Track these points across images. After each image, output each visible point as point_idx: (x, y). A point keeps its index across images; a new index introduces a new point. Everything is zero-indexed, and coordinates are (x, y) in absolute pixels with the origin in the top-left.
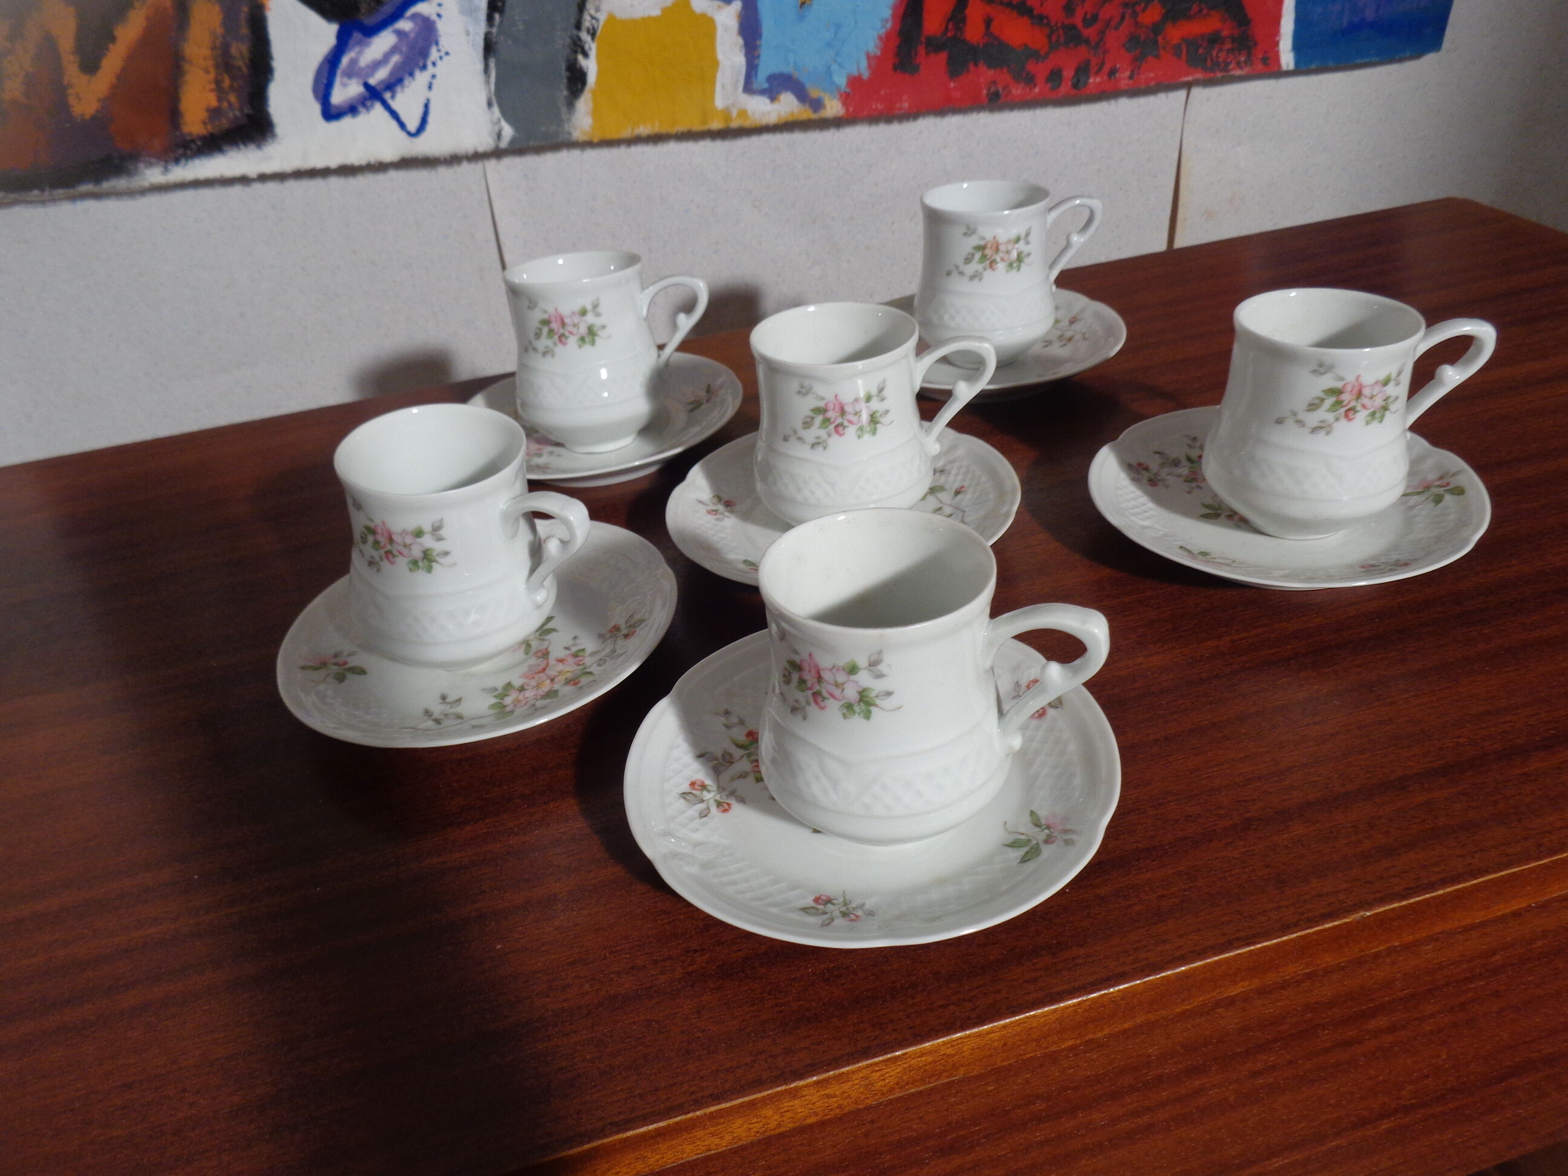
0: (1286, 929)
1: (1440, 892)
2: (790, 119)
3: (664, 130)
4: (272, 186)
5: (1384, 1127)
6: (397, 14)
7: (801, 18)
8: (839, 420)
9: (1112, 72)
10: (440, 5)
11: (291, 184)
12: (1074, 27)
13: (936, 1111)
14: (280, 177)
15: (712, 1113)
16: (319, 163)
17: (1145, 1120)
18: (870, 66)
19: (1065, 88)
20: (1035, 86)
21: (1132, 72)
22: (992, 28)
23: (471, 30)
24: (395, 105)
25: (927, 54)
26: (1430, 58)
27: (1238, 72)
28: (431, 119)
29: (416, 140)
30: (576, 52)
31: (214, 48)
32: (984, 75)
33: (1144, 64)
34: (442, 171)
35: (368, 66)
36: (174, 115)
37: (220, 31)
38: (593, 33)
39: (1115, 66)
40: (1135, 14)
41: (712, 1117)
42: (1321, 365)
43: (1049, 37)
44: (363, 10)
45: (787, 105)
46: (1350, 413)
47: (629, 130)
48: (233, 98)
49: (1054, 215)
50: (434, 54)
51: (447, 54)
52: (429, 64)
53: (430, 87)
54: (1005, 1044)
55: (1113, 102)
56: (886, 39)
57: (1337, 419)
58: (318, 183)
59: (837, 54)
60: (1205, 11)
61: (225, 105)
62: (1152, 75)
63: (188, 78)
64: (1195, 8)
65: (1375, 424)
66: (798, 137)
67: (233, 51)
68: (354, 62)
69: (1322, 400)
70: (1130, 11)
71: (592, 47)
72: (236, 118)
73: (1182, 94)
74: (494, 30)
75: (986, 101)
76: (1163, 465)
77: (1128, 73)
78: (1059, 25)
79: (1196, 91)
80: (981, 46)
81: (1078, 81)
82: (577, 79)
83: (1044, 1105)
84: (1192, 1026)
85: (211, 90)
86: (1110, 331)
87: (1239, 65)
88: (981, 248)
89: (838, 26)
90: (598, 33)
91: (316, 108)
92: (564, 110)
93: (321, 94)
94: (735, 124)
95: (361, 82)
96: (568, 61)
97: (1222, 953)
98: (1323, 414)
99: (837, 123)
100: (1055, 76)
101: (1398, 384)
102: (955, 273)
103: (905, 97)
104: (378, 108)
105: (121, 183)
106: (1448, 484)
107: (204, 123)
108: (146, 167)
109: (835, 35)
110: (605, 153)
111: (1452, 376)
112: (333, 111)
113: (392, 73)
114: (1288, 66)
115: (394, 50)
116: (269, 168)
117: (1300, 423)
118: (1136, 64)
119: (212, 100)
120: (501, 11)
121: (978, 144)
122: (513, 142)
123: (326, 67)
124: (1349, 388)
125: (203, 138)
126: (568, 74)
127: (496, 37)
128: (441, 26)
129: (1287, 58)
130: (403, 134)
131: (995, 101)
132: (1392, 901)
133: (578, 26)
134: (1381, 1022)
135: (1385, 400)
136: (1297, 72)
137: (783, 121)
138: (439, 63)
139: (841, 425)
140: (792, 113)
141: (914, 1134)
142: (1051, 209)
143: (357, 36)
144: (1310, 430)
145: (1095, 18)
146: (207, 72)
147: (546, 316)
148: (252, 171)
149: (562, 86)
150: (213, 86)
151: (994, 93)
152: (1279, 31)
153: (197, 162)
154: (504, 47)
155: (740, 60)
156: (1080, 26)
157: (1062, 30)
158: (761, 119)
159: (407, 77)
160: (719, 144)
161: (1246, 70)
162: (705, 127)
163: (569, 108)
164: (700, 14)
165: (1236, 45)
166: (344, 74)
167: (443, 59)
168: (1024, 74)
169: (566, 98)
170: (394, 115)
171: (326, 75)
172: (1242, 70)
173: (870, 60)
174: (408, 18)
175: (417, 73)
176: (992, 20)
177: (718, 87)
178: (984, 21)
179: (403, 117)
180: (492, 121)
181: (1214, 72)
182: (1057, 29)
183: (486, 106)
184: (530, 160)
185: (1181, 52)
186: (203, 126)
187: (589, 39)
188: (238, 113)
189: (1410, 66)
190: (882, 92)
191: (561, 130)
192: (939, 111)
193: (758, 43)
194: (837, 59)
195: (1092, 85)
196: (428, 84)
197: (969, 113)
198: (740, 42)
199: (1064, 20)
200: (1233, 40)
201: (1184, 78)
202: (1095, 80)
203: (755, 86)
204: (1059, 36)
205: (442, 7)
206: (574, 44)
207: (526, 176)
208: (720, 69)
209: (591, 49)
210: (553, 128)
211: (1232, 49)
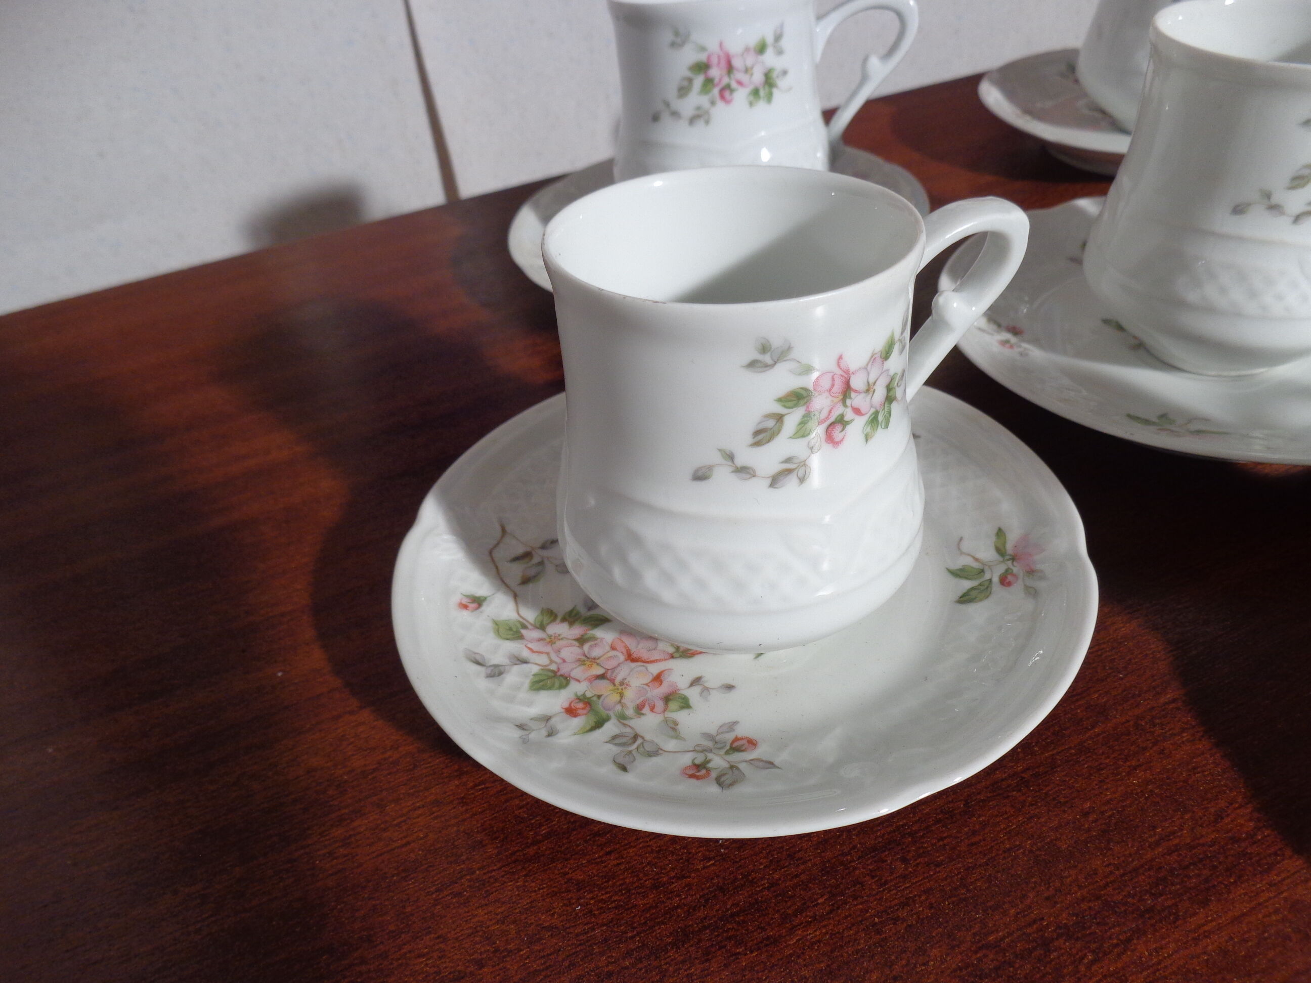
147: (703, 57)
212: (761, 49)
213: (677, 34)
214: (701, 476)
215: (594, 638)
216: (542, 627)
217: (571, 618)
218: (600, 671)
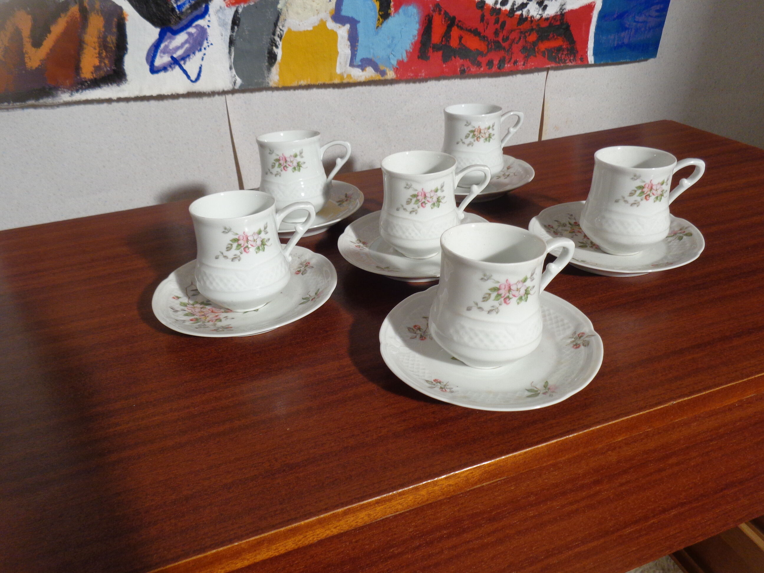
0: (641, 410)
1: (704, 393)
2: (371, 79)
3: (313, 83)
4: (122, 104)
5: (672, 514)
6: (189, 25)
7: (377, 33)
8: (423, 200)
9: (515, 62)
10: (209, 21)
11: (132, 104)
12: (498, 42)
13: (489, 499)
14: (127, 100)
15: (400, 492)
16: (148, 94)
17: (574, 507)
18: (407, 56)
19: (495, 69)
20: (481, 67)
21: (524, 62)
22: (462, 42)
23: (223, 34)
24: (185, 67)
25: (433, 51)
26: (651, 61)
27: (570, 64)
28: (202, 74)
29: (194, 84)
30: (272, 46)
31: (99, 38)
32: (459, 62)
33: (529, 59)
34: (205, 99)
35: (173, 49)
36: (77, 69)
37: (103, 29)
38: (281, 37)
39: (517, 60)
40: (525, 37)
41: (400, 494)
42: (635, 176)
43: (488, 46)
44: (172, 22)
45: (369, 73)
46: (647, 197)
47: (296, 82)
48: (107, 61)
49: (503, 119)
50: (205, 44)
51: (212, 44)
52: (203, 49)
53: (202, 59)
54: (525, 462)
55: (514, 76)
56: (415, 45)
57: (642, 200)
58: (145, 103)
59: (393, 50)
60: (555, 37)
61: (103, 65)
62: (533, 64)
63: (85, 51)
64: (551, 36)
65: (658, 202)
66: (373, 88)
67: (109, 39)
68: (167, 47)
69: (636, 191)
70: (523, 35)
71: (280, 44)
72: (107, 70)
73: (545, 73)
74: (234, 34)
75: (460, 74)
76: (559, 226)
77: (522, 63)
78: (492, 41)
79: (551, 72)
80: (457, 49)
81: (500, 66)
82: (272, 58)
83: (534, 498)
84: (598, 460)
85: (97, 57)
86: (527, 172)
87: (570, 61)
88: (473, 131)
89: (393, 38)
90: (283, 38)
91: (147, 67)
92: (266, 72)
93: (150, 60)
94: (345, 81)
95: (170, 56)
96: (269, 49)
97: (616, 419)
98: (636, 198)
99: (392, 82)
100: (490, 63)
101: (667, 185)
102: (461, 143)
103: (423, 71)
104: (177, 68)
105: (49, 100)
106: (684, 232)
107: (92, 73)
108: (62, 93)
109: (392, 42)
110: (283, 93)
111: (687, 183)
112: (155, 69)
113: (184, 52)
114: (591, 61)
115: (186, 42)
116: (122, 95)
117: (626, 202)
118: (526, 59)
119: (97, 63)
120: (238, 25)
121: (455, 93)
122: (241, 86)
123: (153, 49)
124: (647, 186)
125: (91, 80)
126: (268, 55)
127: (235, 37)
128: (209, 31)
129: (591, 59)
130: (189, 81)
131: (463, 74)
132: (684, 397)
133: (274, 34)
134: (673, 460)
135: (662, 192)
136: (595, 65)
137: (367, 80)
138: (207, 48)
139: (424, 202)
140: (372, 76)
141: (478, 511)
142: (503, 115)
143: (169, 34)
144: (630, 205)
145: (507, 38)
146: (95, 49)
147: (278, 157)
148: (114, 96)
149: (265, 61)
150: (98, 55)
151: (463, 70)
152: (587, 47)
153: (87, 91)
154: (239, 42)
155: (348, 52)
156: (501, 41)
157: (493, 43)
158: (357, 79)
159: (192, 54)
160: (336, 91)
161: (574, 63)
162: (332, 82)
163: (268, 71)
164: (330, 30)
165: (569, 52)
166: (162, 52)
167: (210, 47)
168: (476, 62)
169: (267, 66)
170: (185, 72)
171: (153, 52)
172: (572, 63)
173: (408, 53)
174: (194, 27)
175: (197, 53)
176: (462, 37)
177: (338, 64)
178: (459, 38)
179: (189, 73)
180: (231, 76)
181: (560, 63)
182: (491, 42)
183: (229, 69)
184: (247, 95)
185: (545, 54)
186: (91, 74)
187: (279, 40)
188: (109, 69)
189: (643, 64)
190: (413, 68)
191: (264, 81)
192: (438, 78)
193: (357, 44)
194: (392, 52)
195: (506, 68)
196: (202, 58)
197: (451, 79)
198: (349, 43)
199: (494, 38)
200: (568, 50)
201: (546, 66)
202: (507, 66)
203: (355, 64)
204: (492, 45)
205: (210, 22)
206: (272, 42)
207: (245, 103)
208: (339, 55)
209: (279, 45)
210: (260, 80)
211: (568, 54)
212: (296, 156)
213: (270, 151)
214: (217, 258)
215: (205, 308)
216: (193, 305)
217: (202, 303)
218: (203, 314)
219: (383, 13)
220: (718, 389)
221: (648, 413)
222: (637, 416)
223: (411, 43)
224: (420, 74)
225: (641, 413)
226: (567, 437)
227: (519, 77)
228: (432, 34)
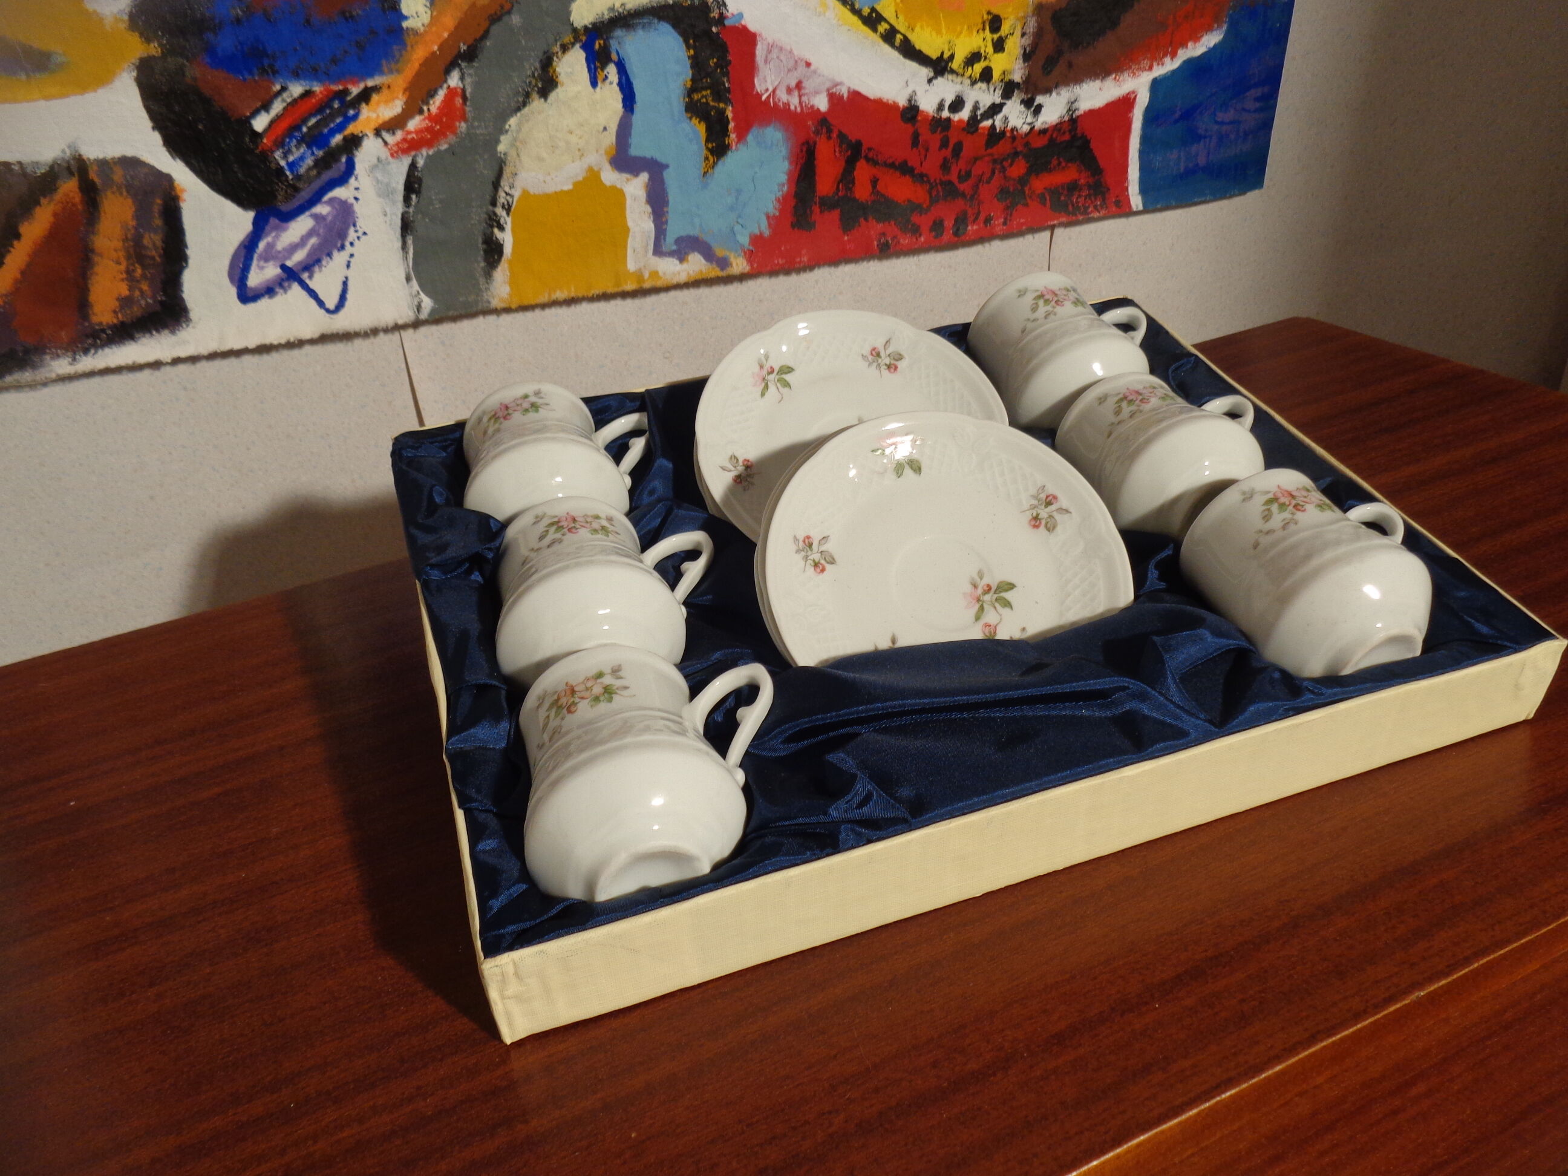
0: (1358, 1017)
1: (1476, 965)
2: (700, 277)
3: (579, 294)
4: (184, 369)
6: (315, 199)
7: (705, 186)
9: (988, 220)
10: (357, 189)
11: (203, 365)
12: (950, 182)
14: (193, 359)
16: (237, 345)
18: (770, 225)
19: (947, 236)
20: (920, 235)
21: (1005, 219)
22: (878, 187)
23: (388, 210)
24: (312, 284)
25: (821, 212)
26: (1253, 196)
27: (1096, 215)
28: (349, 296)
29: (332, 316)
30: (492, 227)
31: (125, 240)
32: (874, 228)
33: (1014, 211)
34: (359, 344)
35: (284, 249)
36: (83, 306)
37: (132, 223)
38: (508, 209)
39: (990, 215)
40: (1003, 170)
43: (930, 193)
44: (279, 197)
45: (696, 264)
47: (547, 296)
48: (145, 287)
50: (352, 235)
51: (365, 234)
52: (347, 244)
53: (348, 266)
55: (987, 245)
56: (783, 201)
58: (233, 361)
59: (739, 216)
60: (1063, 164)
61: (137, 293)
62: (1022, 221)
63: (98, 269)
64: (1055, 162)
66: (704, 292)
67: (146, 241)
68: (270, 246)
70: (998, 166)
71: (508, 221)
72: (147, 304)
73: (1047, 234)
74: (411, 210)
75: (878, 251)
77: (1002, 220)
78: (938, 181)
79: (1058, 232)
80: (869, 203)
81: (958, 229)
82: (493, 252)
85: (123, 280)
87: (1096, 208)
89: (739, 192)
90: (512, 209)
91: (233, 291)
92: (482, 280)
93: (237, 277)
94: (647, 285)
95: (279, 263)
96: (484, 235)
97: (1309, 1047)
99: (742, 278)
100: (937, 226)
103: (804, 252)
104: (296, 287)
105: (27, 376)
107: (115, 312)
108: (52, 359)
109: (737, 199)
110: (520, 317)
112: (250, 294)
113: (309, 255)
114: (1137, 206)
115: (311, 233)
116: (183, 353)
118: (1008, 211)
119: (124, 290)
120: (418, 193)
121: (870, 288)
122: (433, 311)
123: (243, 252)
125: (113, 327)
126: (484, 246)
127: (413, 216)
128: (357, 208)
129: (1136, 200)
130: (323, 311)
131: (885, 251)
132: (1439, 979)
133: (494, 203)
136: (1146, 211)
137: (692, 279)
138: (356, 242)
140: (701, 272)
143: (273, 221)
145: (968, 174)
146: (118, 263)
148: (166, 356)
149: (480, 259)
150: (124, 276)
151: (884, 243)
152: (1127, 178)
153: (107, 350)
154: (421, 224)
155: (649, 226)
156: (956, 181)
157: (941, 185)
158: (672, 279)
159: (324, 257)
160: (629, 303)
161: (1103, 212)
162: (620, 289)
163: (486, 278)
164: (610, 187)
165: (1092, 192)
166: (261, 258)
167: (361, 240)
168: (910, 227)
169: (483, 268)
170: (313, 294)
171: (242, 260)
172: (1099, 212)
173: (770, 219)
174: (326, 202)
175: (335, 253)
176: (878, 180)
177: (629, 251)
178: (871, 181)
179: (321, 296)
180: (411, 294)
181: (1076, 215)
182: (936, 184)
183: (404, 281)
184: (446, 328)
185: (1046, 200)
186: (113, 315)
187: (504, 213)
188: (149, 301)
189: (1238, 202)
190: (783, 249)
191: (479, 298)
192: (834, 261)
193: (665, 209)
194: (739, 220)
195: (971, 233)
196: (346, 263)
197: (860, 262)
198: (649, 209)
199: (942, 177)
200: (1089, 187)
201: (1049, 223)
202: (972, 227)
203: (664, 249)
204: (938, 191)
205: (359, 191)
206: (490, 218)
207: (443, 343)
208: (631, 234)
209: (506, 223)
210: (472, 298)
211: (1089, 195)
219: (714, 144)
220: (1502, 952)
221: (1371, 1023)
222: (1353, 1033)
223: (776, 200)
224: (798, 260)
225: (1359, 1026)
226: (1218, 1099)
227: (996, 244)
228: (817, 178)
